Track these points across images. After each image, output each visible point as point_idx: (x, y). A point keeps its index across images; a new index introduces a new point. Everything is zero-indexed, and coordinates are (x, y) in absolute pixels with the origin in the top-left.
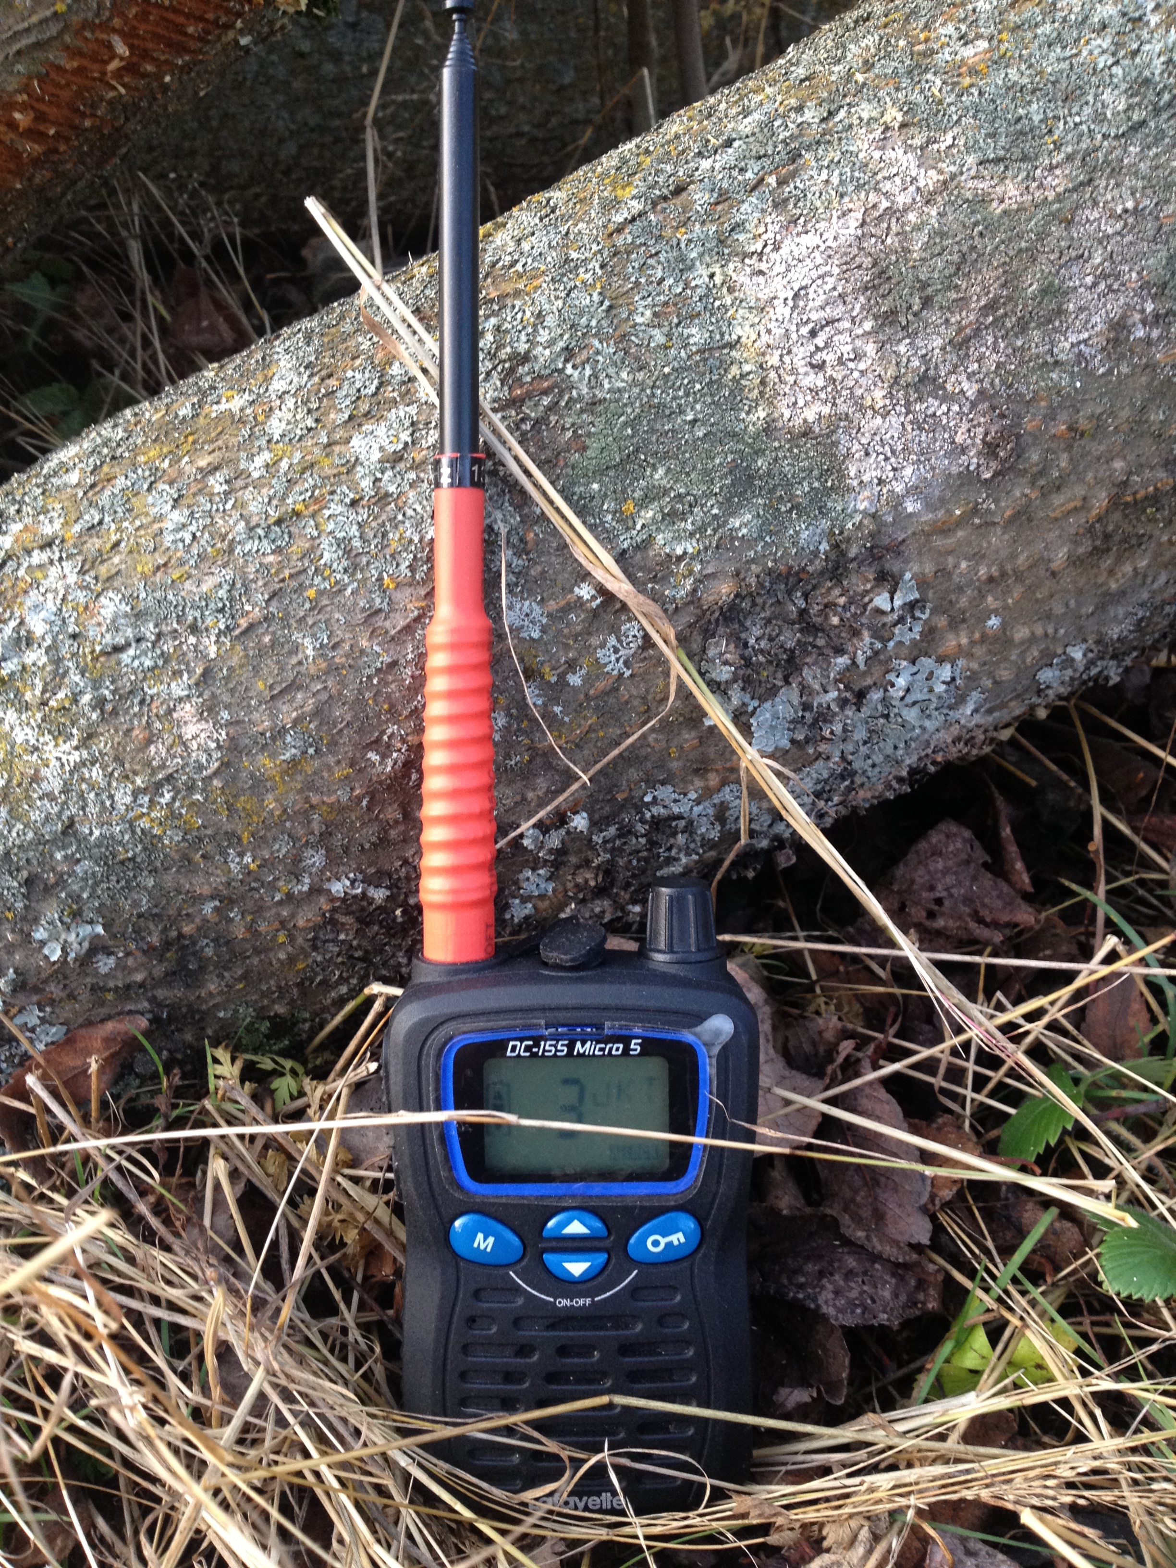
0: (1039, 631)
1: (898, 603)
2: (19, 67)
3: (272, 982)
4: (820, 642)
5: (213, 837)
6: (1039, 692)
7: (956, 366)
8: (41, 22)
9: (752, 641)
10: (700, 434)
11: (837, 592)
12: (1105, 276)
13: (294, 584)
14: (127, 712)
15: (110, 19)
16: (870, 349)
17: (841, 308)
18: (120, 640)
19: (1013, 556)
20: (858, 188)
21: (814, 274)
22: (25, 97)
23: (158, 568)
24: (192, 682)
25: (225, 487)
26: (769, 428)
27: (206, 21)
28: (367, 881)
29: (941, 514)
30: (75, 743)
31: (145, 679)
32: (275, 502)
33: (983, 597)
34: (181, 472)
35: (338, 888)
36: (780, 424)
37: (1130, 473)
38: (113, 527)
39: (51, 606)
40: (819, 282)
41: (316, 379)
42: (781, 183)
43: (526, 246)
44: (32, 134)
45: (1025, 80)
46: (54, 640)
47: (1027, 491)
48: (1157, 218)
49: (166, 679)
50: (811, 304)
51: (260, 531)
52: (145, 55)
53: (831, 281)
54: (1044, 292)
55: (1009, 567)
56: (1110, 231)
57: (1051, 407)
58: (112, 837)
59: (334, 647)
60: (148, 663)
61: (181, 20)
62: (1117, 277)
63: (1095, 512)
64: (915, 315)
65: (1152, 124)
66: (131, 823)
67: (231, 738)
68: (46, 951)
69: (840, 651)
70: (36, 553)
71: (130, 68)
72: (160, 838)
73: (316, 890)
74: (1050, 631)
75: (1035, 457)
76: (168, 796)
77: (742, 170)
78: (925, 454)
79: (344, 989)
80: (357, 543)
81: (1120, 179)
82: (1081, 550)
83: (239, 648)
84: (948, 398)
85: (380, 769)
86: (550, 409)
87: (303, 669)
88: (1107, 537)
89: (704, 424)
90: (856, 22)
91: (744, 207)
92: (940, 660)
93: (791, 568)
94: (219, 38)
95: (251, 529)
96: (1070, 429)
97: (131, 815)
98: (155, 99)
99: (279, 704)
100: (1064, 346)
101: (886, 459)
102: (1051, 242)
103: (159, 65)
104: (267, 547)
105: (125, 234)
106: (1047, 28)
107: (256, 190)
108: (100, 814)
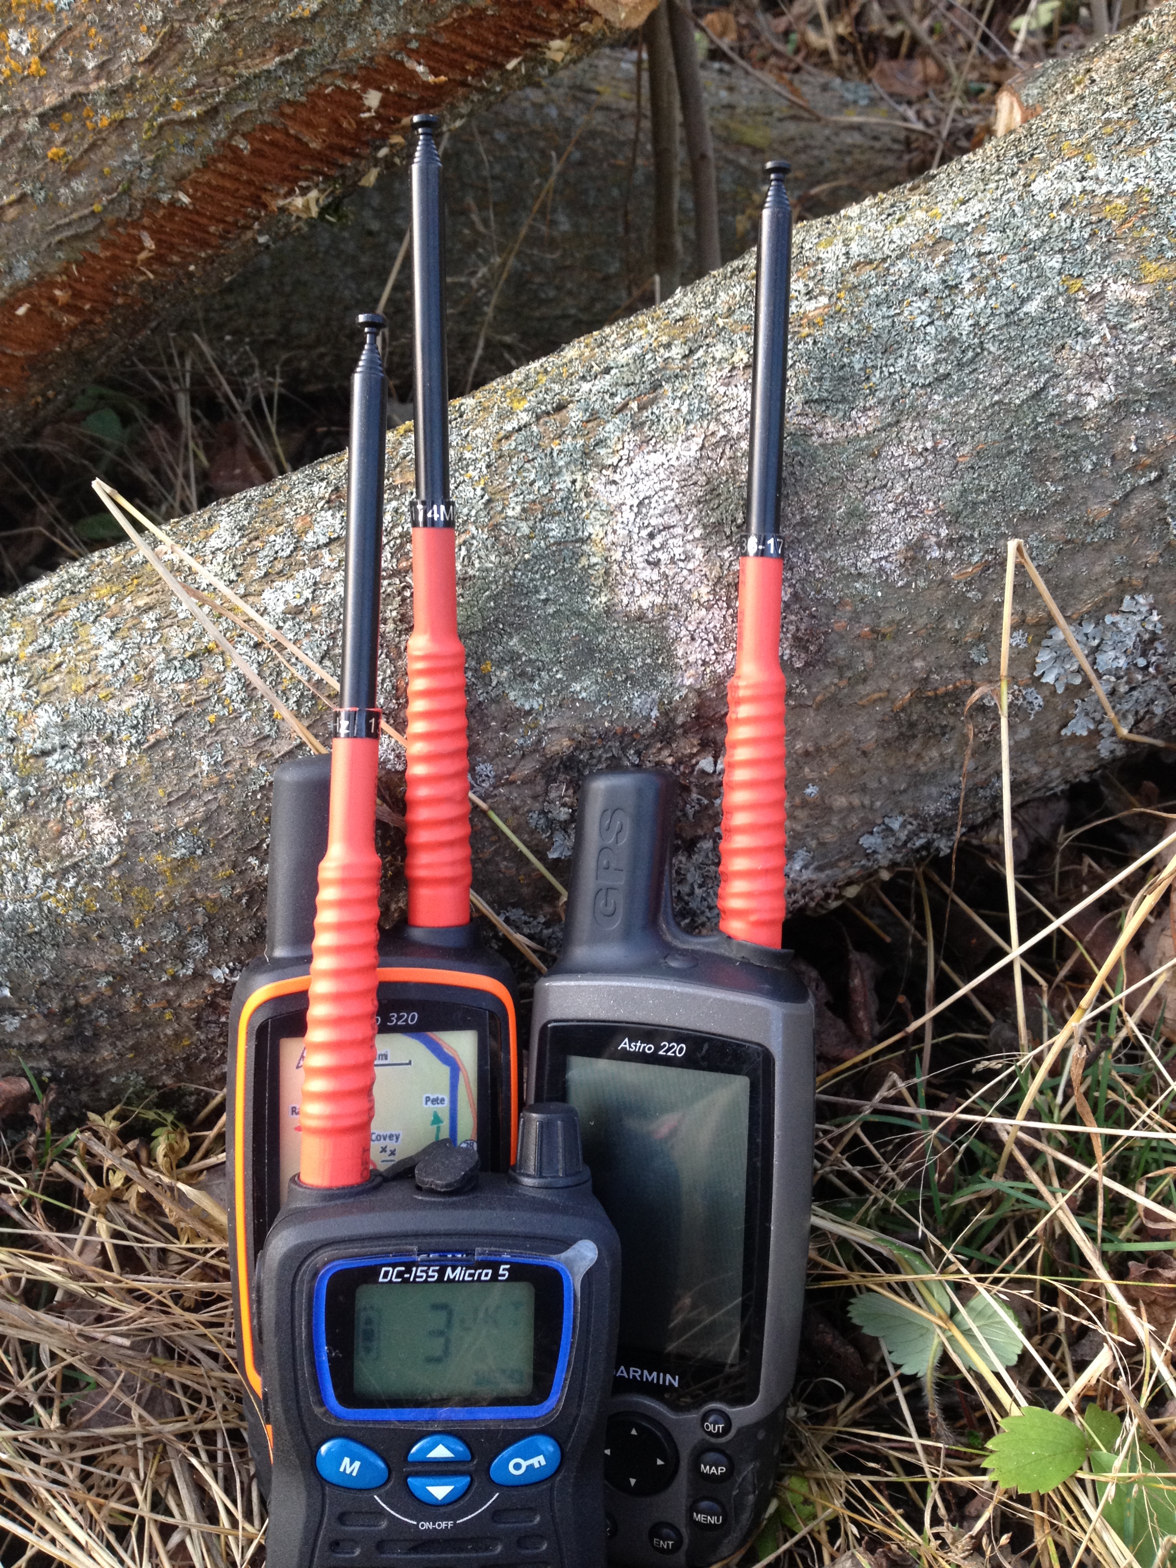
0: (856, 802)
1: (720, 766)
2: (60, 254)
3: (160, 1055)
5: (109, 920)
6: (868, 856)
8: (81, 218)
10: (551, 611)
11: (666, 753)
12: (906, 505)
13: (198, 709)
14: (46, 807)
15: (140, 218)
16: (699, 552)
17: (677, 517)
18: (48, 746)
19: (826, 735)
20: (702, 417)
21: (657, 487)
22: (65, 278)
23: (89, 688)
24: (102, 785)
25: (155, 624)
26: (609, 611)
27: (227, 222)
31: (64, 780)
32: (193, 640)
33: (800, 769)
34: (122, 609)
35: (220, 975)
36: (619, 608)
37: (931, 672)
38: (59, 650)
40: (661, 494)
41: (245, 540)
42: (642, 408)
44: (69, 308)
45: (853, 334)
47: (836, 681)
48: (954, 457)
49: (82, 782)
50: (652, 512)
51: (177, 663)
52: (172, 248)
53: (670, 494)
54: (850, 514)
55: (823, 744)
56: (911, 466)
57: (855, 611)
58: (23, 913)
59: (226, 764)
60: (69, 767)
61: (204, 221)
62: (916, 505)
63: (899, 703)
64: (738, 527)
65: (955, 377)
66: (40, 901)
67: (130, 836)
71: (158, 258)
72: (63, 917)
73: (198, 975)
74: (867, 802)
75: (841, 652)
76: (72, 881)
77: (613, 395)
80: (255, 679)
81: (924, 422)
82: (889, 734)
83: (145, 760)
85: (258, 872)
87: (198, 781)
89: (555, 602)
90: (734, 272)
91: (609, 427)
93: (625, 729)
94: (239, 237)
95: (170, 661)
96: (873, 631)
97: (41, 895)
98: (181, 283)
99: (175, 810)
100: (866, 562)
101: (710, 644)
102: (859, 473)
103: (185, 256)
104: (180, 676)
105: (176, 387)
106: (879, 290)
107: (323, 350)
108: (14, 893)
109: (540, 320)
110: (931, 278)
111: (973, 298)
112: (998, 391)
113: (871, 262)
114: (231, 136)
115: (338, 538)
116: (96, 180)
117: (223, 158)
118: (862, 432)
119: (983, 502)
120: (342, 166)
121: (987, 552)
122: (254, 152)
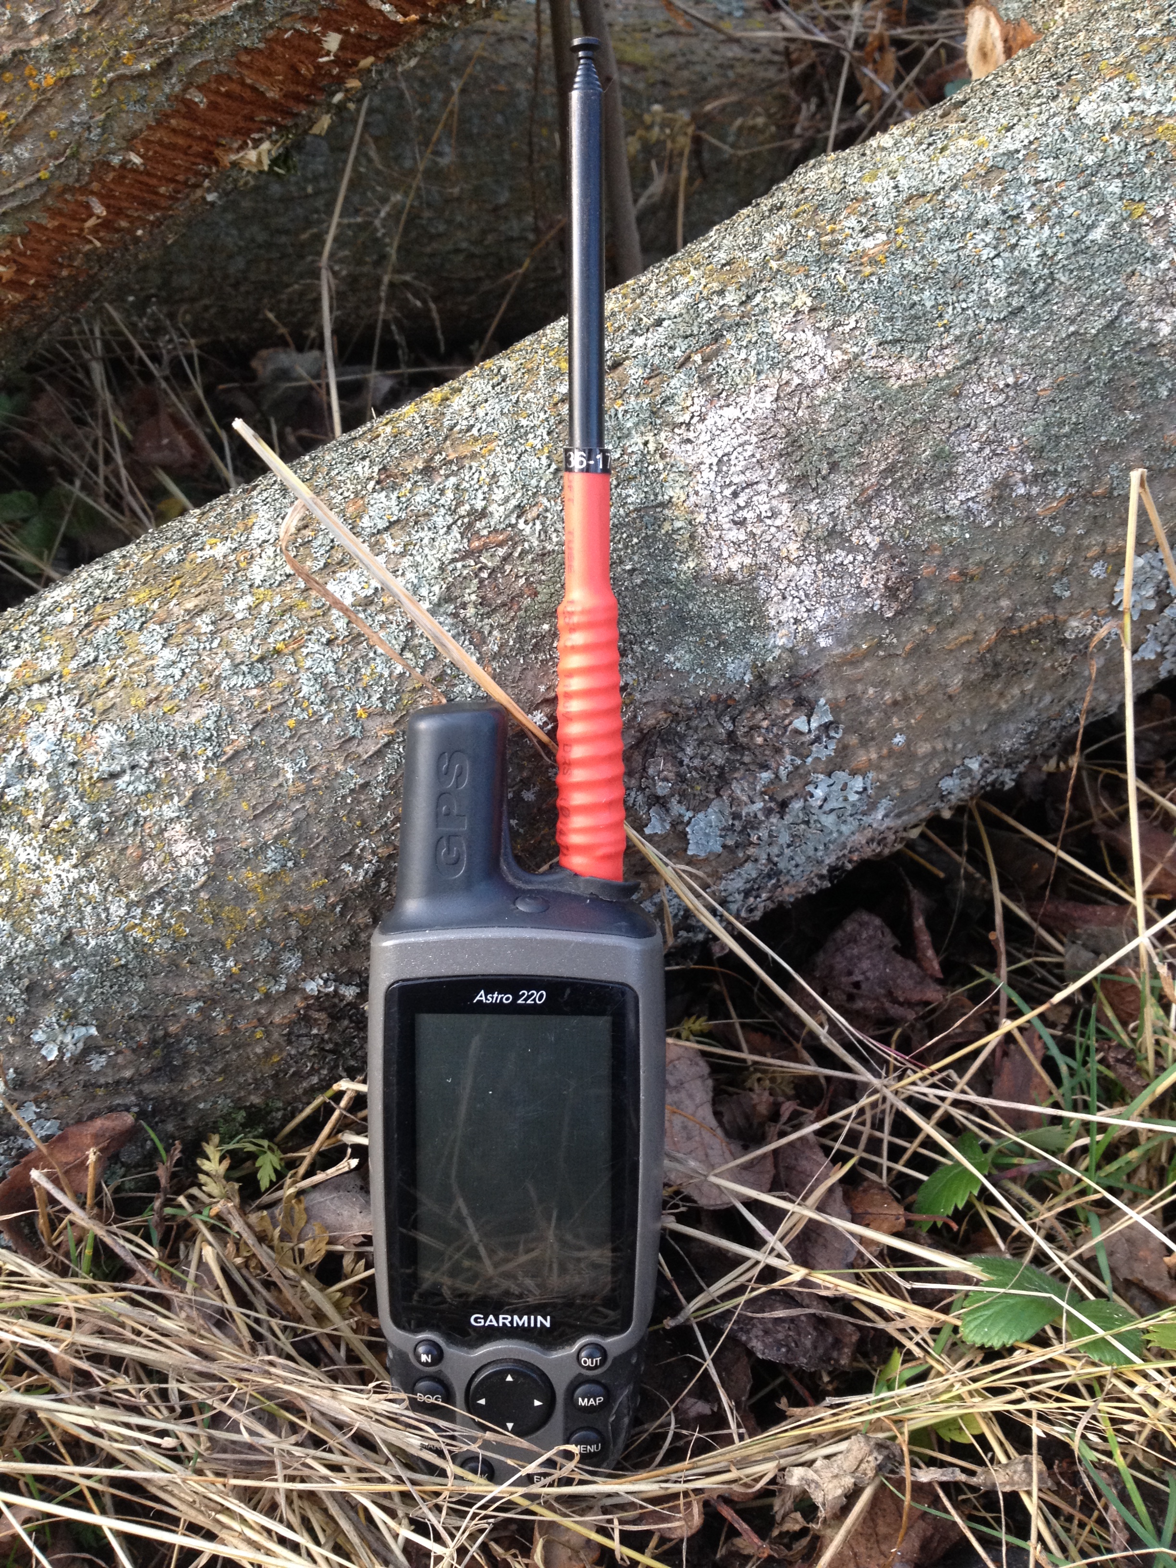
0: (939, 746)
1: (814, 725)
2: (5, 227)
3: (249, 1075)
4: (746, 759)
5: (199, 945)
6: (942, 798)
7: (860, 522)
8: (26, 187)
9: (686, 761)
10: (638, 581)
11: (760, 716)
12: (990, 442)
13: (276, 714)
14: (122, 833)
15: (89, 183)
16: (785, 508)
17: (759, 472)
18: (116, 768)
19: (914, 683)
20: (773, 366)
21: (735, 443)
22: (8, 252)
23: (150, 702)
24: (182, 804)
25: (211, 627)
26: (697, 576)
27: (177, 182)
28: (339, 980)
29: (849, 648)
30: (74, 861)
31: (138, 802)
32: (257, 641)
33: (889, 718)
34: (170, 613)
35: (312, 987)
36: (707, 572)
37: (1015, 610)
38: (108, 663)
39: (51, 735)
40: (740, 449)
43: (480, 412)
44: (14, 284)
45: (918, 270)
46: (55, 768)
47: (925, 627)
48: (1035, 391)
49: (158, 802)
50: (733, 469)
51: (244, 668)
52: (120, 212)
53: (750, 449)
54: (936, 457)
55: (911, 692)
56: (993, 403)
57: (944, 555)
58: (107, 946)
59: (312, 771)
60: (142, 788)
61: (154, 182)
63: (985, 644)
64: (824, 478)
65: (1029, 310)
66: (124, 932)
67: (217, 855)
68: (44, 1052)
69: (765, 767)
70: (36, 687)
71: (106, 224)
72: (151, 946)
73: (291, 990)
74: (949, 746)
75: (931, 598)
76: (159, 908)
77: (672, 348)
78: (834, 598)
79: (315, 1080)
80: (332, 678)
81: (1002, 358)
82: (974, 676)
83: (225, 773)
84: (853, 549)
85: (352, 879)
86: (506, 559)
87: (283, 791)
88: (996, 665)
89: (642, 571)
90: (770, 210)
91: (674, 382)
92: (853, 773)
93: (720, 695)
94: (188, 196)
95: (237, 666)
96: (962, 574)
97: (124, 925)
98: (127, 250)
99: (261, 823)
100: (954, 504)
101: (801, 602)
102: (942, 413)
103: (131, 220)
104: (250, 681)
106: (937, 224)
107: (206, 301)
108: (96, 926)
109: (432, 255)
110: (990, 209)
111: (1036, 228)
112: (1072, 321)
113: (923, 195)
114: (185, 90)
115: (398, 521)
116: (41, 144)
117: (176, 113)
118: (941, 372)
119: (1065, 436)
120: (297, 115)
121: (1071, 485)
122: (213, 106)
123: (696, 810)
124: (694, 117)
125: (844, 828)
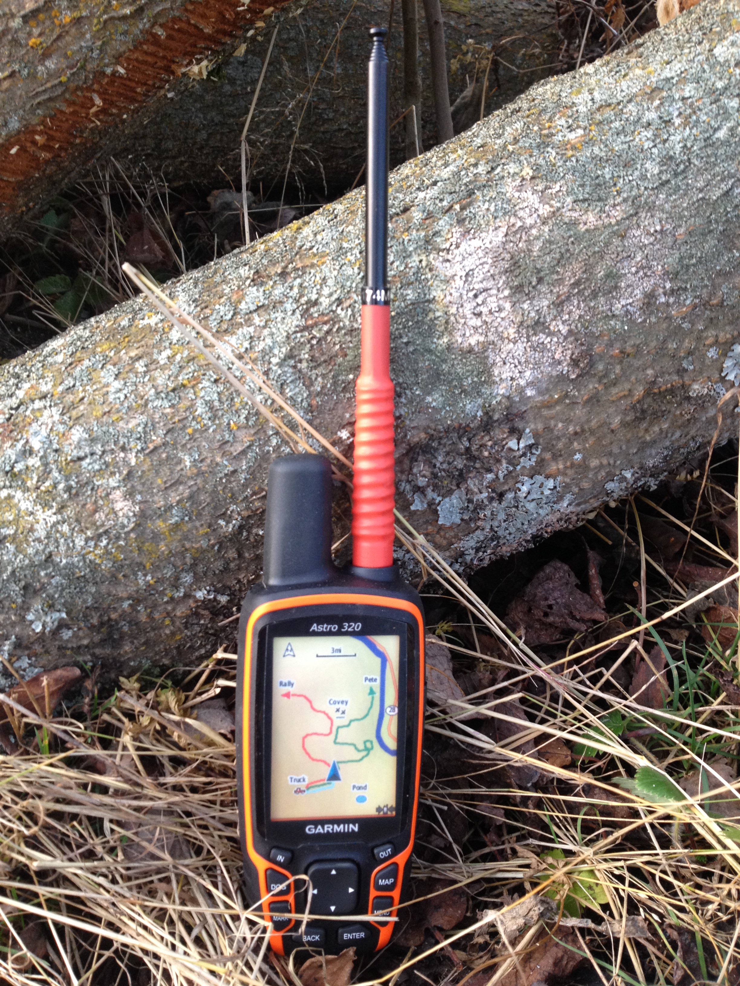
0: (605, 462)
1: (522, 445)
2: (39, 112)
3: (161, 646)
4: (478, 465)
5: (129, 565)
6: (608, 494)
7: (555, 317)
8: (52, 87)
9: (438, 465)
10: (411, 350)
11: (487, 438)
12: (643, 268)
13: (181, 425)
14: (83, 494)
15: (92, 85)
16: (508, 306)
17: (492, 282)
18: (82, 454)
19: (588, 421)
20: (505, 214)
21: (478, 262)
22: (42, 127)
23: (105, 414)
24: (121, 478)
25: (145, 369)
26: (449, 348)
27: (148, 85)
28: (217, 591)
29: (546, 397)
30: (54, 510)
31: (94, 476)
32: (172, 379)
33: (572, 443)
34: (120, 359)
35: (200, 595)
36: (455, 346)
37: (657, 377)
38: (81, 388)
39: (44, 432)
40: (480, 267)
41: (199, 309)
42: (463, 209)
43: (319, 237)
44: (46, 147)
45: (603, 154)
46: (45, 452)
47: (596, 386)
48: (674, 235)
49: (107, 477)
50: (475, 279)
51: (163, 395)
52: (112, 104)
53: (487, 267)
54: (608, 276)
55: (586, 427)
56: (646, 242)
57: (610, 340)
58: (73, 564)
59: (202, 461)
60: (97, 467)
61: (133, 85)
62: (650, 268)
63: (636, 398)
64: (534, 287)
65: (673, 182)
66: (84, 556)
67: (141, 510)
68: (33, 626)
69: (489, 471)
70: (37, 401)
71: (103, 111)
72: (100, 565)
73: (187, 596)
74: (612, 462)
75: (601, 367)
76: (105, 542)
77: (441, 200)
78: (537, 365)
79: (203, 651)
80: (216, 404)
81: (653, 213)
82: (628, 418)
83: (148, 460)
84: (551, 334)
85: (225, 529)
86: (328, 332)
87: (184, 473)
88: (643, 411)
89: (413, 343)
90: (512, 113)
91: (441, 222)
92: (547, 477)
93: (461, 424)
94: (155, 94)
95: (158, 393)
96: (622, 352)
97: (84, 552)
98: (117, 127)
99: (169, 492)
100: (618, 306)
101: (516, 366)
102: (612, 248)
103: (119, 108)
104: (166, 404)
105: (100, 192)
106: (617, 124)
107: (182, 159)
108: (66, 551)
109: (323, 133)
110: (652, 115)
111: (681, 129)
112: (701, 190)
113: (609, 105)
114: (152, 26)
115: (263, 306)
116: (62, 60)
117: (146, 42)
118: (613, 221)
119: (694, 265)
120: (224, 44)
121: (695, 297)
122: (169, 37)
123: (444, 496)
124: (493, 47)
125: (541, 511)
